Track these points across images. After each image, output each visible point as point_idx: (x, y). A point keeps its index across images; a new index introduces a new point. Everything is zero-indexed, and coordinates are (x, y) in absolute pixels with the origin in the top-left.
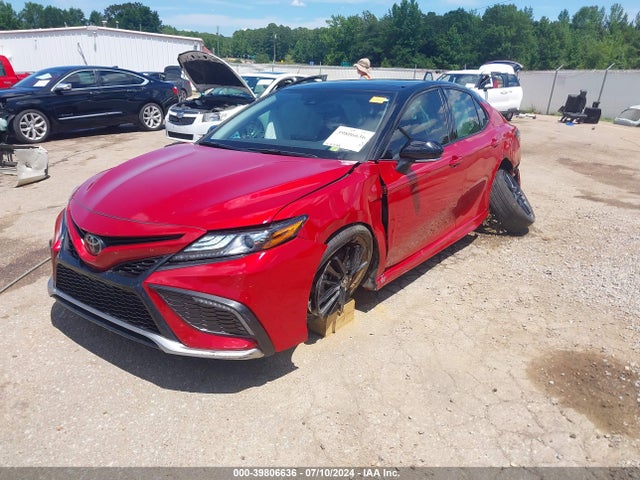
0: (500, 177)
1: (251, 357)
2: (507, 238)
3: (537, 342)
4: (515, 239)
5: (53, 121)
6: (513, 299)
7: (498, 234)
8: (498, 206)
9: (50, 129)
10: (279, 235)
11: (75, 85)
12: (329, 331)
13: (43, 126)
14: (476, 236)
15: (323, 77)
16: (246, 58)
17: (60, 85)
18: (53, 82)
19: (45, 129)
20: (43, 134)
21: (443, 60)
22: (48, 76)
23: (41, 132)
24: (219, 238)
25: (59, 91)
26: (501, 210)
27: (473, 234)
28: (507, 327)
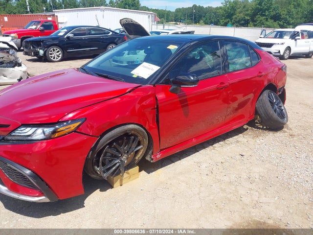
0: (265, 95)
1: (41, 201)
2: (266, 132)
3: (243, 211)
4: (271, 133)
5: (65, 51)
6: (244, 176)
7: (262, 129)
8: (262, 112)
9: (63, 56)
10: (62, 130)
11: (75, 35)
12: (117, 185)
13: (60, 54)
14: (247, 129)
15: (192, 32)
16: (181, 22)
17: (69, 35)
18: (66, 33)
19: (61, 55)
20: (60, 58)
21: (283, 23)
22: (66, 30)
23: (59, 57)
24: (28, 129)
25: (68, 38)
26: (263, 115)
27: (245, 127)
28: (229, 196)
